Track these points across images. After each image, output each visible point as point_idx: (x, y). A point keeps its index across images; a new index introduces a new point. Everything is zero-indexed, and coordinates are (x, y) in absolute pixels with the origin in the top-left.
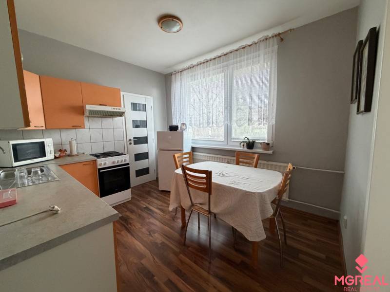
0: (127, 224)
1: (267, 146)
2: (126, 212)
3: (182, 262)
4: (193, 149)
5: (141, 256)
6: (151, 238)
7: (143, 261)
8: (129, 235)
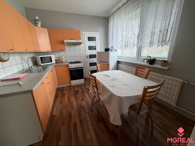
0: (77, 94)
1: (165, 62)
2: (79, 88)
3: (85, 118)
4: (118, 62)
5: (73, 108)
6: (81, 102)
7: (72, 111)
8: (74, 98)
